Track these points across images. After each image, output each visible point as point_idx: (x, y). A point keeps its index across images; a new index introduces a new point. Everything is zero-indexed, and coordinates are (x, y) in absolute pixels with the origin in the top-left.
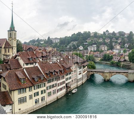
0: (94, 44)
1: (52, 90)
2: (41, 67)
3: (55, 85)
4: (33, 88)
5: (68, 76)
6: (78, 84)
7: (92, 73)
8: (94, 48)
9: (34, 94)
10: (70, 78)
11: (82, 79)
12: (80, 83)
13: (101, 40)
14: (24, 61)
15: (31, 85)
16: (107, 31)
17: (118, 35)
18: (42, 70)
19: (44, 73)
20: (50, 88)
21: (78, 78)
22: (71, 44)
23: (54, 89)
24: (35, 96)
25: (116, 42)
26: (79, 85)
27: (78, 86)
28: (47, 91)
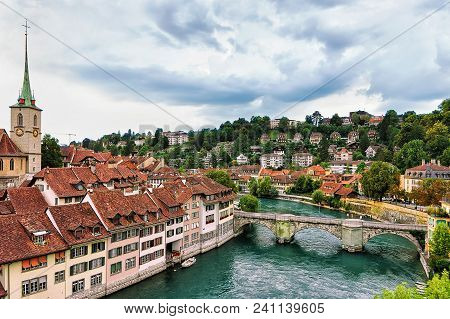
0: (276, 149)
1: (123, 258)
2: (96, 205)
3: (133, 247)
4: (68, 253)
5: (175, 226)
6: (203, 246)
7: (246, 221)
8: (276, 160)
9: (72, 268)
10: (180, 231)
11: (217, 235)
12: (209, 244)
13: (297, 139)
14: (57, 191)
15: (62, 246)
16: (316, 114)
17: (347, 123)
18: (99, 211)
19: (103, 218)
20: (119, 254)
21: (204, 232)
22: (216, 149)
23: (130, 255)
24: (71, 274)
25: (340, 144)
26: (207, 249)
27: (203, 251)
28: (109, 262)
